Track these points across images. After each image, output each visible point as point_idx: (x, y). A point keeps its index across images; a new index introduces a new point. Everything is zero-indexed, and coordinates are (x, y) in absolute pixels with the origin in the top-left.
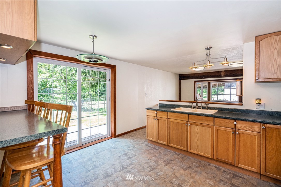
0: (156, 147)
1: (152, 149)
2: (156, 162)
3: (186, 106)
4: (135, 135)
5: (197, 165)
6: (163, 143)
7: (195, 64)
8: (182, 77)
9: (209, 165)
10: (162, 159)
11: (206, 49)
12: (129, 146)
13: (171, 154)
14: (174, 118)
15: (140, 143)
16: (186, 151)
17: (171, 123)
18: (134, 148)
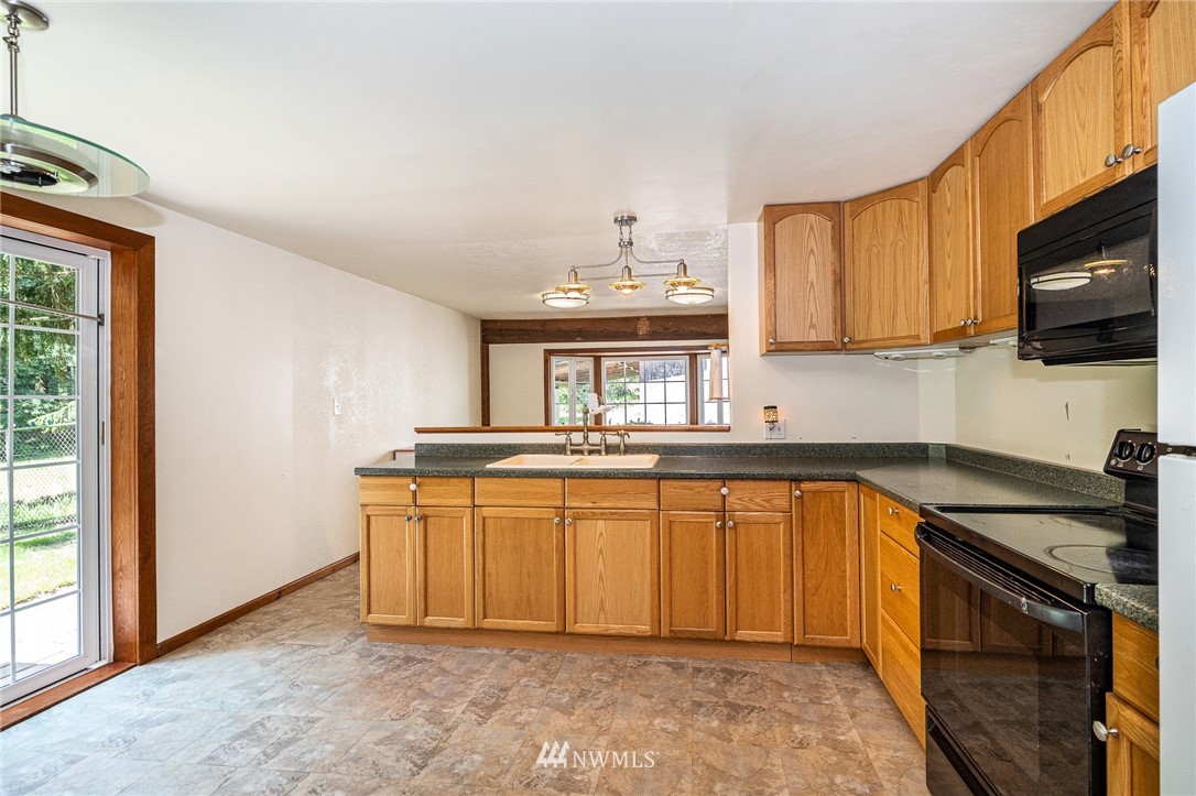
0: (417, 651)
1: (399, 666)
2: (433, 717)
3: (541, 445)
4: (284, 621)
5: (605, 678)
6: (453, 625)
7: (576, 274)
8: (494, 332)
9: (645, 662)
10: (460, 694)
11: (616, 220)
12: (261, 684)
13: (493, 665)
14: (504, 502)
15: (327, 651)
16: (557, 633)
17: (490, 523)
18: (294, 685)
